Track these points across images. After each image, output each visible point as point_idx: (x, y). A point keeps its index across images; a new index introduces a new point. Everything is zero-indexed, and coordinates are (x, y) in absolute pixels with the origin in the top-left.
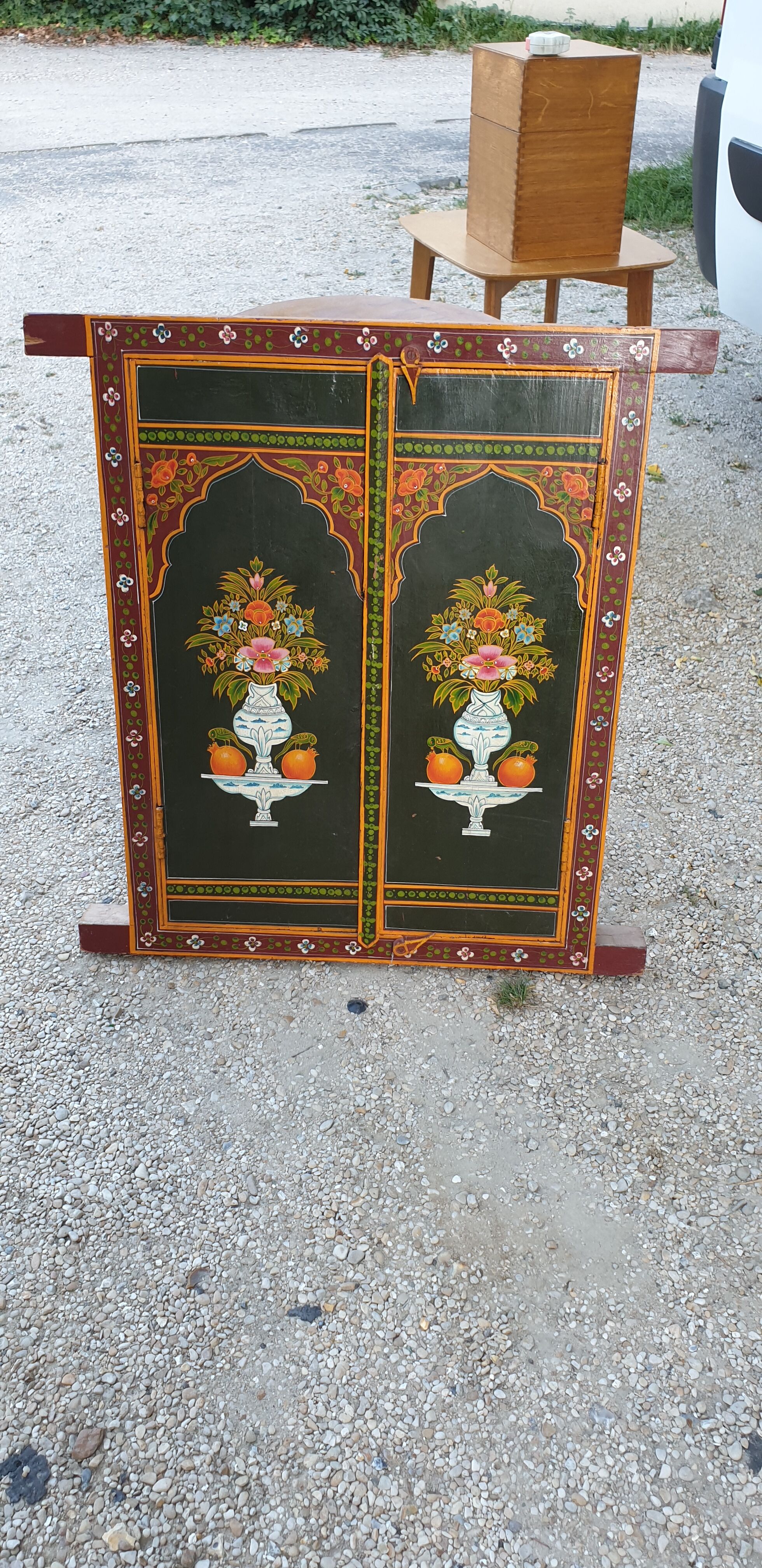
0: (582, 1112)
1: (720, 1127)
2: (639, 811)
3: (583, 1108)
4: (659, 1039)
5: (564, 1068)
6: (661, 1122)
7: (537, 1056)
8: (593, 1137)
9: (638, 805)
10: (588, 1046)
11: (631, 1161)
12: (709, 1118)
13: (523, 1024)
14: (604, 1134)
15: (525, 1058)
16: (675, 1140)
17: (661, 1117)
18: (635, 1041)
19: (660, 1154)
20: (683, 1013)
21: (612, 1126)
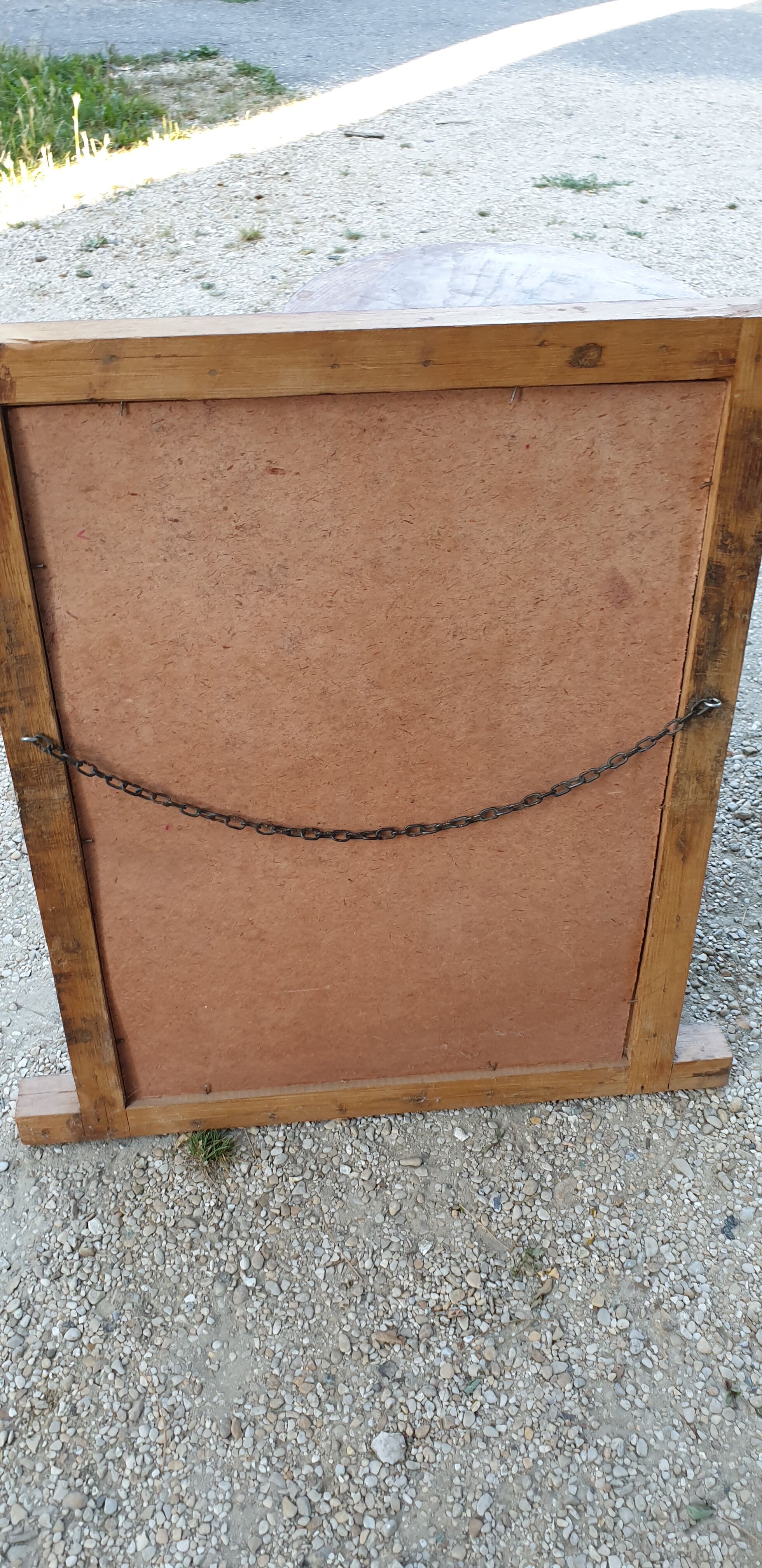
0: (77, 1293)
1: (129, 1461)
2: (655, 1137)
3: (83, 1293)
4: (242, 1331)
5: (135, 1249)
6: (105, 1386)
7: (137, 1213)
8: (46, 1321)
9: (664, 1132)
10: (184, 1259)
11: (27, 1378)
12: (139, 1441)
13: (178, 1178)
14: (56, 1331)
15: (127, 1203)
16: (84, 1415)
17: (111, 1384)
18: (221, 1305)
19: (53, 1405)
20: (306, 1341)
21: (72, 1333)
